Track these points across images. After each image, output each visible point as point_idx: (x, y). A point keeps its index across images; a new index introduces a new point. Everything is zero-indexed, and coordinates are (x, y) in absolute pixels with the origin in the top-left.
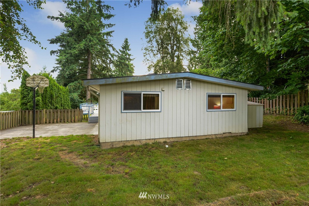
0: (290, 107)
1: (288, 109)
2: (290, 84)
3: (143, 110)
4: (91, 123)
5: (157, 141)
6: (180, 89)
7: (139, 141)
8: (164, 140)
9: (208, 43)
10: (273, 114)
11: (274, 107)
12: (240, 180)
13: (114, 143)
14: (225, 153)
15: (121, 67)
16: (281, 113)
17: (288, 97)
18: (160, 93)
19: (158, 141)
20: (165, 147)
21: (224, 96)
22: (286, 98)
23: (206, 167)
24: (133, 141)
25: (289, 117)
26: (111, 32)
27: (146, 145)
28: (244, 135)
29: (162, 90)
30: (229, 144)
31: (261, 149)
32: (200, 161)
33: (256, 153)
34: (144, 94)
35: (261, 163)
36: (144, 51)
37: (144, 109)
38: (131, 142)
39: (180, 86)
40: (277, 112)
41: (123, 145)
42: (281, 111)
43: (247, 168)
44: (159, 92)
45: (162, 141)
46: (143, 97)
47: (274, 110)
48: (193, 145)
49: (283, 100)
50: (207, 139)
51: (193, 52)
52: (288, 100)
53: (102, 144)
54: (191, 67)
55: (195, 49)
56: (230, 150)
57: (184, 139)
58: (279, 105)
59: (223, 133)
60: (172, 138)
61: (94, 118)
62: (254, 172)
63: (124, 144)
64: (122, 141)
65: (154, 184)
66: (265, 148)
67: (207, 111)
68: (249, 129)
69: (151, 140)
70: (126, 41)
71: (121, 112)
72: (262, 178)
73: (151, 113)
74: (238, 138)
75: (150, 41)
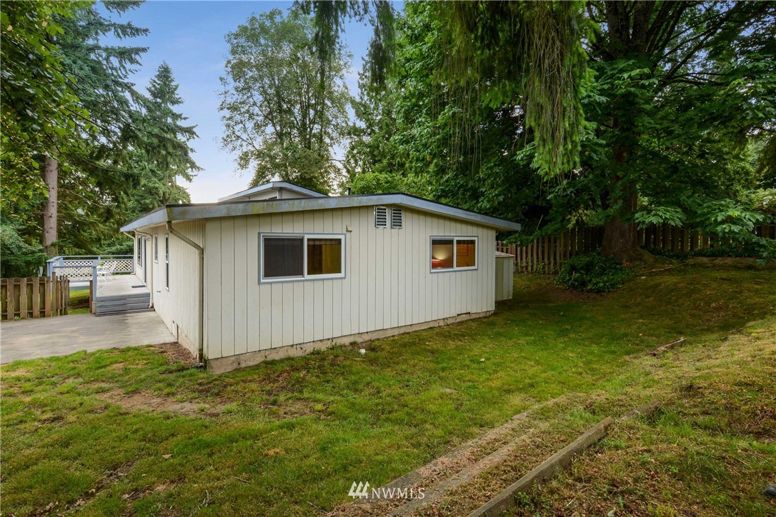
0: (549, 259)
1: (547, 262)
2: (553, 218)
3: (307, 277)
4: (104, 315)
5: (338, 344)
6: (381, 227)
7: (298, 346)
8: (352, 339)
9: (426, 131)
10: (522, 272)
11: (524, 260)
12: (519, 390)
13: (242, 357)
14: (476, 351)
15: (164, 152)
16: (534, 270)
17: (546, 241)
18: (344, 236)
19: (339, 342)
20: (360, 353)
21: (459, 242)
22: (543, 243)
23: (458, 379)
24: (285, 348)
25: (549, 278)
26: (138, 51)
27: (316, 353)
28: (490, 316)
29: (347, 231)
30: (476, 334)
31: (528, 338)
32: (443, 369)
33: (523, 345)
34: (308, 240)
35: (537, 360)
36: (227, 113)
37: (309, 273)
38: (282, 349)
39: (380, 222)
40: (530, 269)
41: (263, 359)
42: (535, 267)
43: (521, 370)
44: (342, 234)
45: (347, 341)
46: (308, 245)
47: (524, 264)
48: (414, 344)
49: (538, 246)
50: (431, 328)
51: (355, 131)
52: (546, 245)
53: (213, 364)
54: (353, 165)
55: (362, 124)
56: (481, 344)
57: (390, 333)
58: (532, 255)
59: (458, 315)
60: (367, 332)
61: (113, 300)
62: (533, 375)
63: (266, 357)
64: (260, 351)
65: (387, 420)
66: (531, 335)
67: (431, 273)
68: (498, 303)
69: (325, 342)
70: (164, 76)
71: (259, 283)
72: (546, 383)
73: (334, 281)
74: (484, 322)
75: (247, 88)
